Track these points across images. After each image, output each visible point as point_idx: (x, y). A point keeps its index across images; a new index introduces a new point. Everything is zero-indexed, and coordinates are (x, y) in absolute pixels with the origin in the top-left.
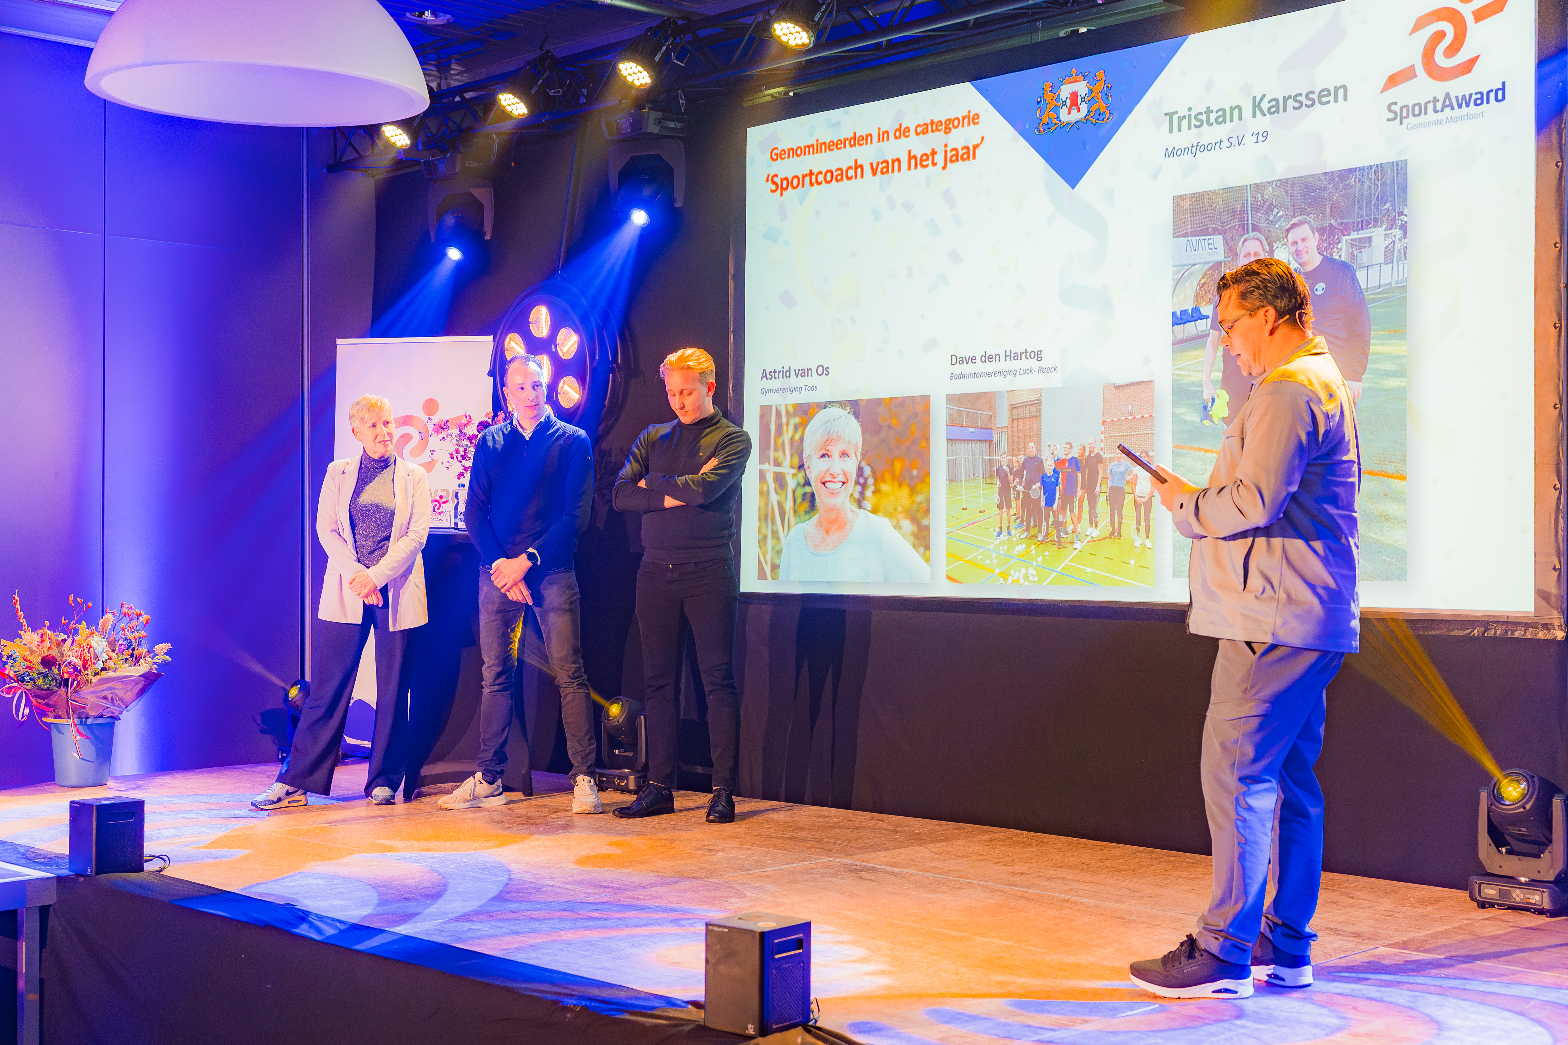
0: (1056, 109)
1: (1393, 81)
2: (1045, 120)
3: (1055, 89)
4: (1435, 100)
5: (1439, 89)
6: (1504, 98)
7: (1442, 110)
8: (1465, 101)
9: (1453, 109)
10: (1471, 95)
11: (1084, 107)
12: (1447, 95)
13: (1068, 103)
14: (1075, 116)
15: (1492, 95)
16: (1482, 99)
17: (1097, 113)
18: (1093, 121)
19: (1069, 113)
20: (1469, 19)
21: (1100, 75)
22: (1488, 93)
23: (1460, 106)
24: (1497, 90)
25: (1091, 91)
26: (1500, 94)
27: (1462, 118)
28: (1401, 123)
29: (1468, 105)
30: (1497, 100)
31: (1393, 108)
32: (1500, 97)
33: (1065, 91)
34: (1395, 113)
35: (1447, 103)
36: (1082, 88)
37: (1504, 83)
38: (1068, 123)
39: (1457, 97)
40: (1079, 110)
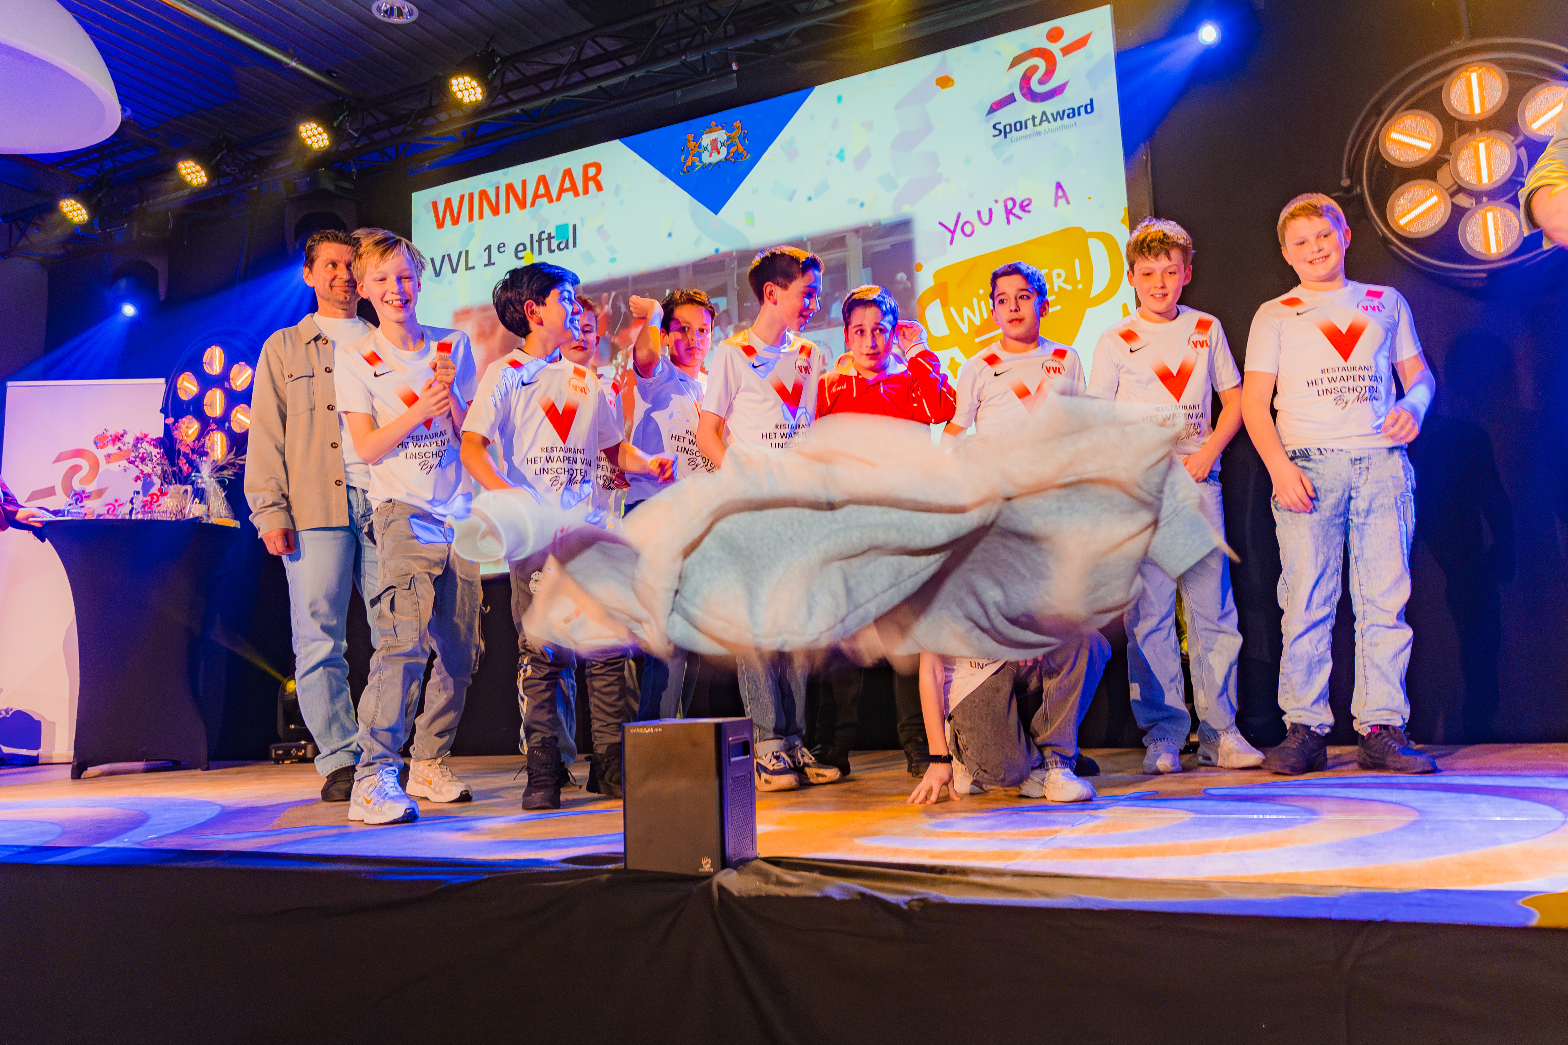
0: (699, 155)
1: (996, 106)
2: (689, 163)
3: (697, 138)
4: (1034, 118)
5: (1036, 109)
6: (1092, 110)
7: (1040, 124)
8: (1060, 115)
9: (1049, 122)
10: (1064, 111)
11: (724, 151)
12: (1044, 113)
13: (709, 148)
14: (716, 158)
15: (1082, 110)
16: (1074, 113)
17: (736, 153)
18: (733, 160)
19: (711, 156)
20: (1058, 55)
21: (737, 124)
22: (1079, 108)
23: (1055, 120)
24: (1086, 106)
25: (729, 138)
26: (1090, 107)
27: (1057, 129)
28: (1005, 137)
29: (1062, 119)
30: (1086, 112)
31: (997, 126)
32: (1089, 110)
33: (706, 140)
34: (1000, 131)
35: (1044, 118)
36: (721, 135)
37: (1091, 100)
38: (710, 164)
39: (1052, 114)
40: (719, 153)
